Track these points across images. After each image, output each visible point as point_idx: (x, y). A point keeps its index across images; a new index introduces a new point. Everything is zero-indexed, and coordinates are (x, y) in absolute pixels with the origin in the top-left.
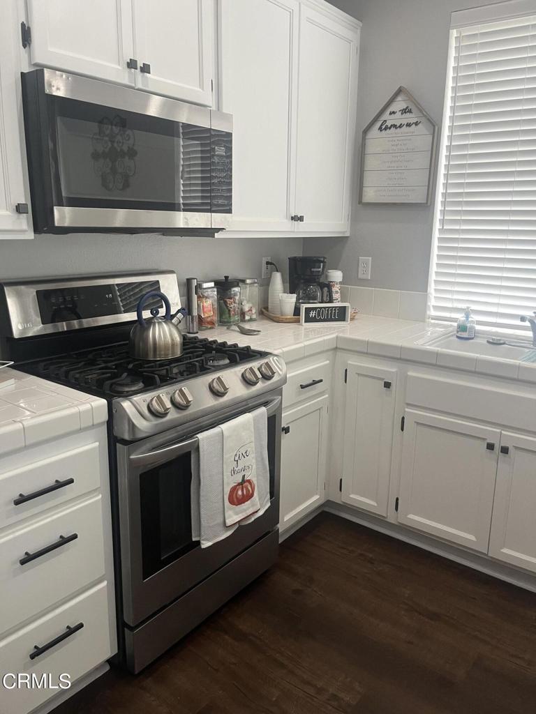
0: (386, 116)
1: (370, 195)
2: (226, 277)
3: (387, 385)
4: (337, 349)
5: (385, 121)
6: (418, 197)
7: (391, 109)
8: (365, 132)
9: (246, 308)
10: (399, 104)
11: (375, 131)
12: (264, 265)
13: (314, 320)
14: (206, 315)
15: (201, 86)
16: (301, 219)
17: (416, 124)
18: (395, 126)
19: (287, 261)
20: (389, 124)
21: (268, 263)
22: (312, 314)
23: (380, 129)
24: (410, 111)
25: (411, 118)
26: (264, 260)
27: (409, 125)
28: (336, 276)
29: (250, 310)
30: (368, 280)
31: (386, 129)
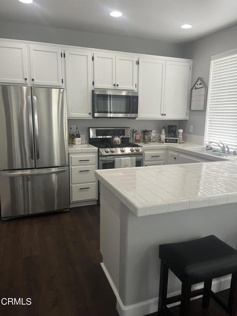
0: (196, 86)
1: (193, 108)
2: (146, 130)
3: (175, 158)
4: (167, 149)
5: (196, 87)
6: (202, 109)
7: (197, 84)
8: (192, 90)
9: (152, 138)
10: (199, 82)
11: (194, 90)
12: (162, 128)
13: (168, 142)
14: (138, 139)
15: (133, 86)
16: (165, 115)
17: (203, 87)
18: (198, 88)
19: (167, 126)
20: (197, 88)
21: (163, 127)
22: (168, 141)
23: (195, 89)
24: (201, 84)
25: (201, 86)
26: (162, 126)
27: (201, 88)
28: (181, 131)
29: (153, 139)
30: (191, 133)
31: (196, 89)
